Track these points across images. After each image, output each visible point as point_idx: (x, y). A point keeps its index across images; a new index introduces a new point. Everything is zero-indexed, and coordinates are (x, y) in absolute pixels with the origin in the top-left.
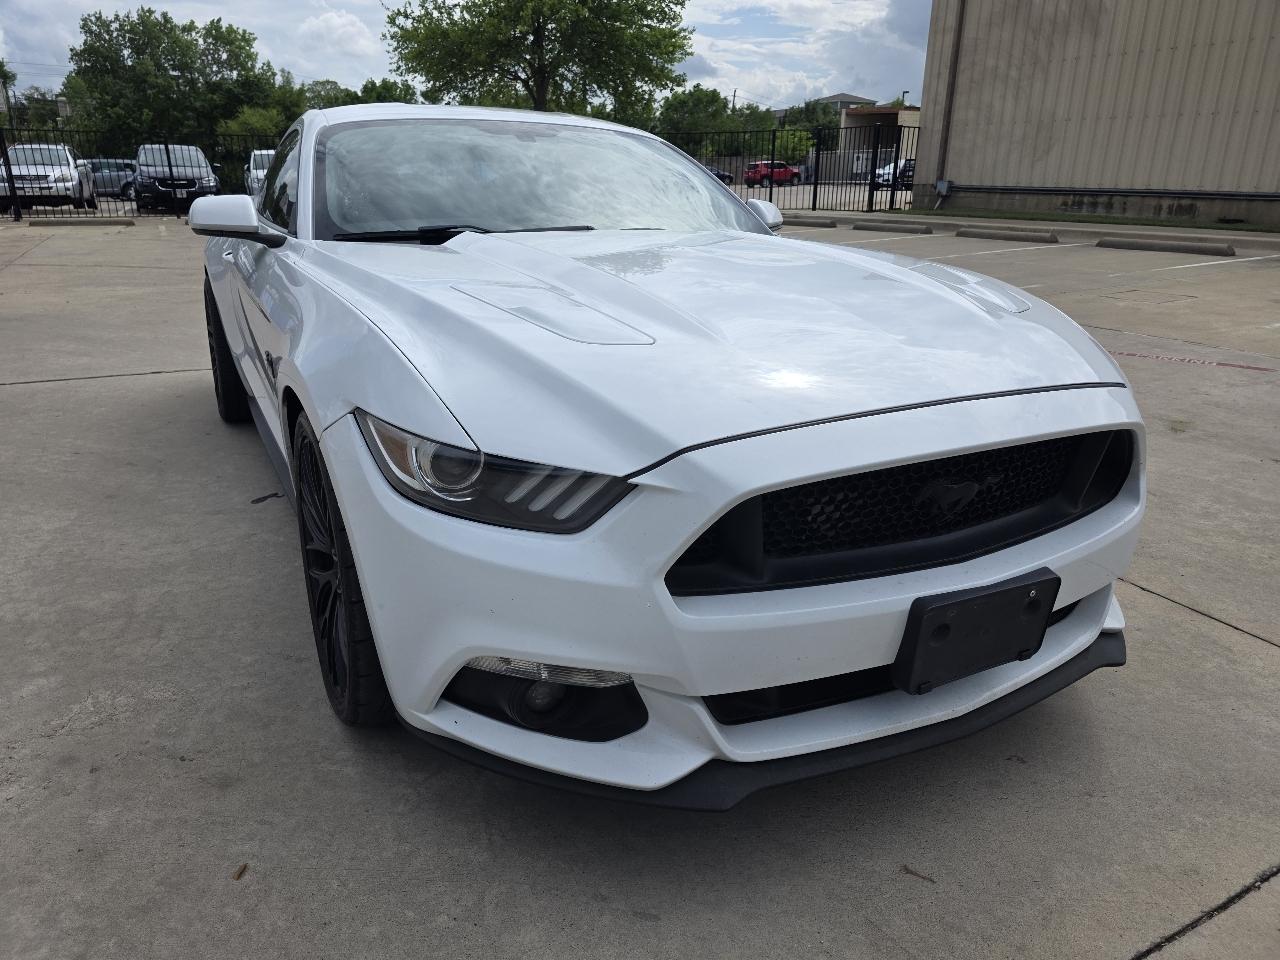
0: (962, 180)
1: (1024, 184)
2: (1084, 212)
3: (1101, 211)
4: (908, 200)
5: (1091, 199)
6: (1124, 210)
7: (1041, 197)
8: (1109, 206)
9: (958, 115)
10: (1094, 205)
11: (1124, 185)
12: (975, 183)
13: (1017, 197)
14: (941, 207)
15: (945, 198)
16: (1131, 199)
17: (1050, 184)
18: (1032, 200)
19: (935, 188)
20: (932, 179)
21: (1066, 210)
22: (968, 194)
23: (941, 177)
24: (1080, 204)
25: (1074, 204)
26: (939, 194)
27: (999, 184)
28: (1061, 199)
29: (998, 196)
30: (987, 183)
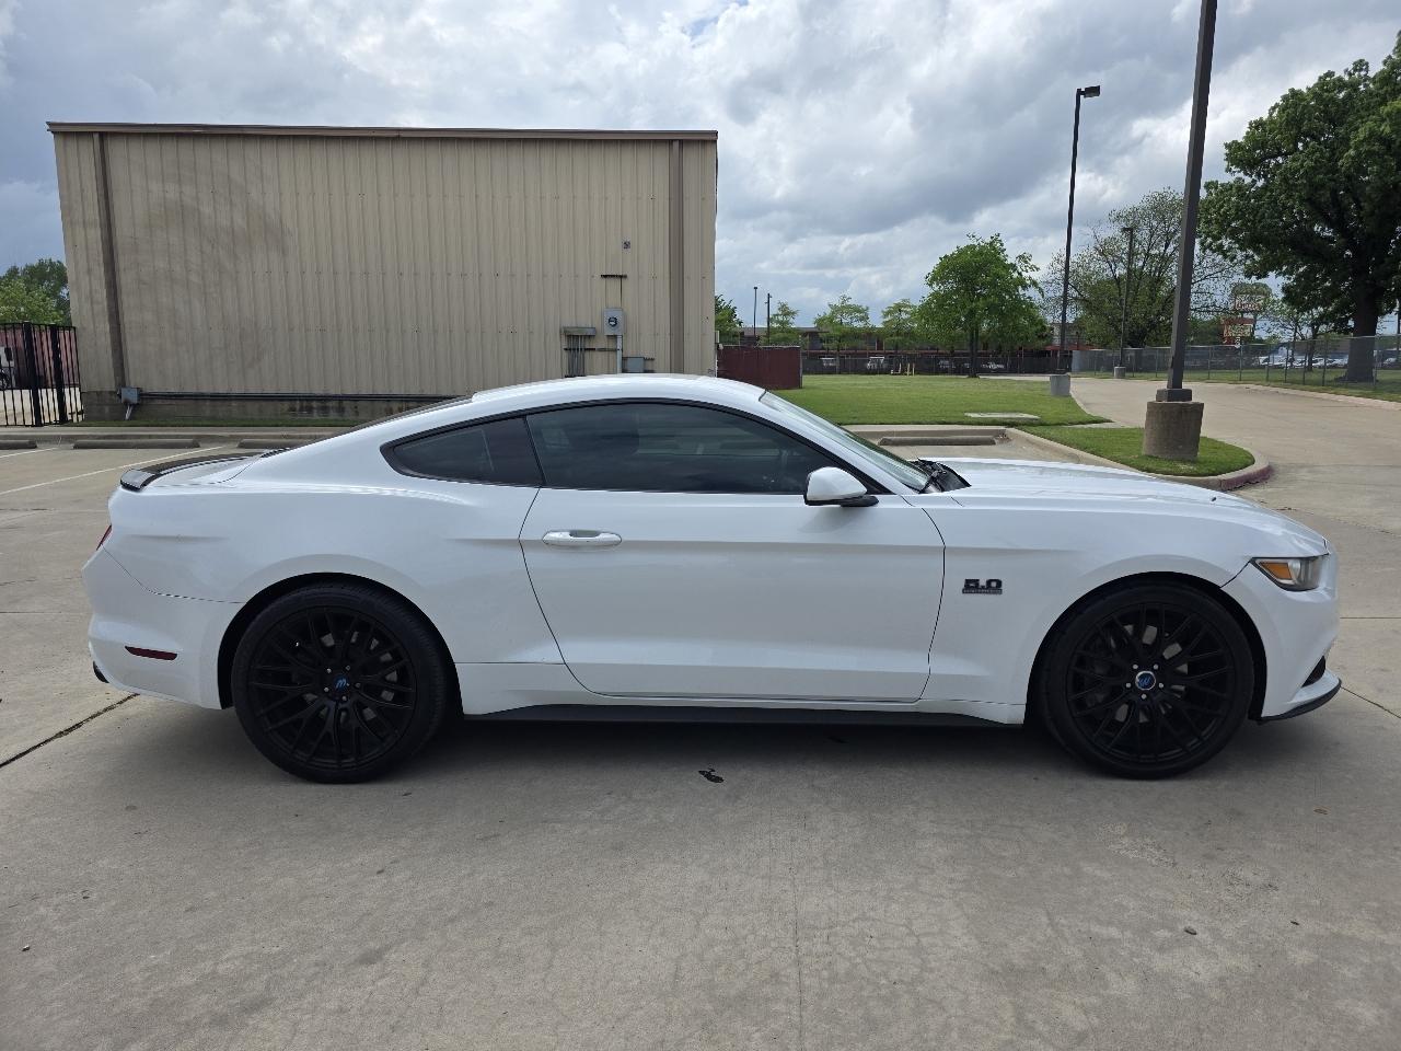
0: (155, 386)
1: (237, 390)
2: (316, 416)
3: (333, 415)
4: (79, 409)
5: (319, 404)
6: (357, 413)
7: (264, 403)
8: (341, 410)
9: (130, 318)
10: (325, 409)
11: (350, 391)
12: (173, 389)
13: (234, 404)
14: (131, 418)
15: (135, 407)
16: (361, 404)
17: (270, 390)
18: (252, 407)
19: (120, 396)
20: (109, 386)
21: (295, 415)
22: (169, 402)
23: (122, 383)
24: (310, 410)
25: (301, 409)
26: (127, 403)
27: (206, 389)
28: (286, 405)
29: (208, 403)
30: (190, 389)
